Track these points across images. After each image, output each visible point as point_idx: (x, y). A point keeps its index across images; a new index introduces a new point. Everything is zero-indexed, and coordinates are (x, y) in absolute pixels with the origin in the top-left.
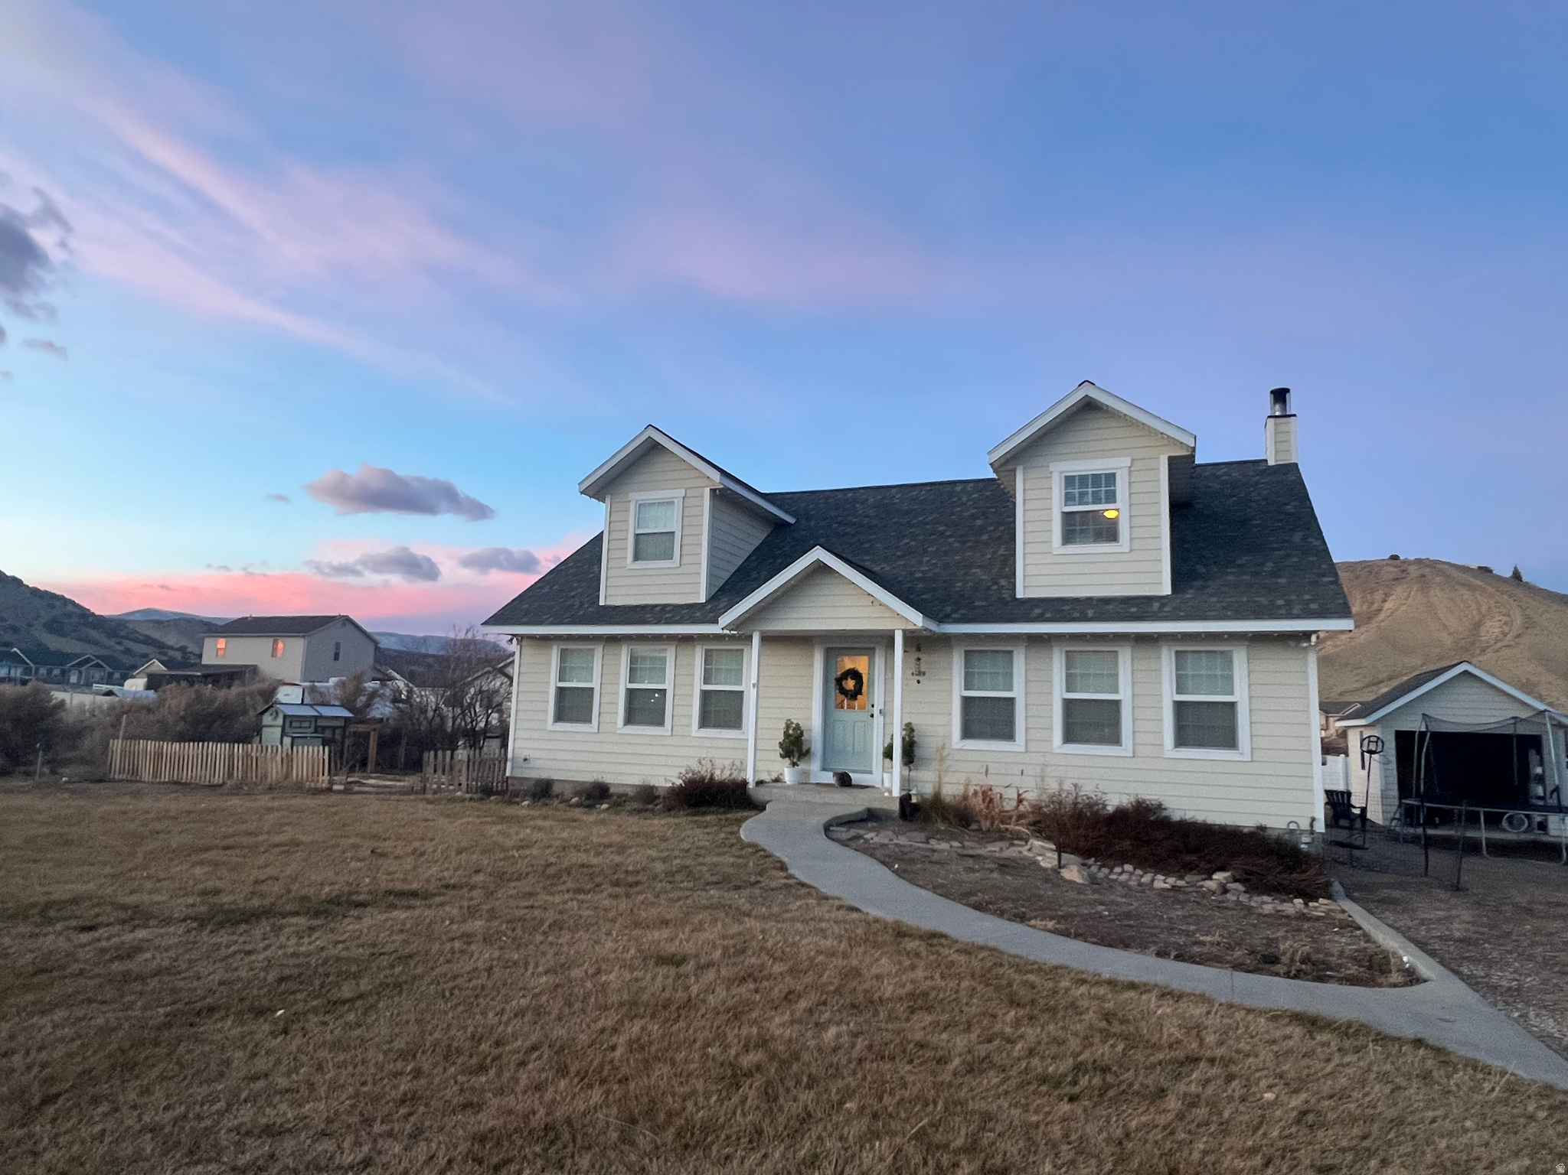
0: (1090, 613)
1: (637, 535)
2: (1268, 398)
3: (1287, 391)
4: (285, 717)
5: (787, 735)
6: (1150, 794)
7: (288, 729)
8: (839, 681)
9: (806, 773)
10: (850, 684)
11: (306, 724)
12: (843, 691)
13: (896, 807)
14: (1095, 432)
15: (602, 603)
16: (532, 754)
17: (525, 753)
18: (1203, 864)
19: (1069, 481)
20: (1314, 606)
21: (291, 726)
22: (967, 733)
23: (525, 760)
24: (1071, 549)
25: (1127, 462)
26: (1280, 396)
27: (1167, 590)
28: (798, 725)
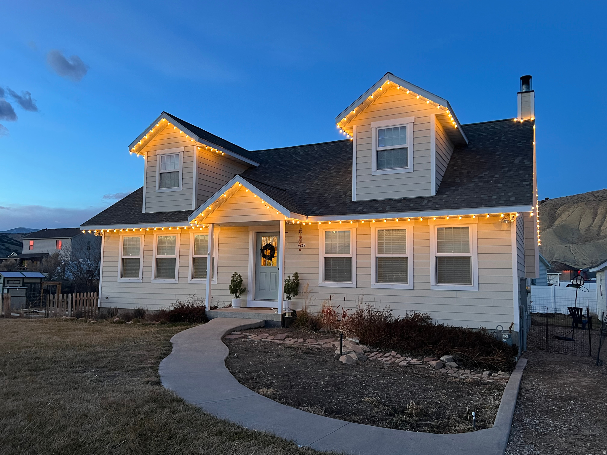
0: (388, 208)
1: (161, 174)
2: (519, 81)
3: (530, 77)
4: (5, 278)
5: (233, 281)
6: (422, 310)
7: (6, 285)
8: (262, 250)
9: (245, 302)
10: (268, 252)
11: (18, 282)
12: (264, 256)
13: (279, 319)
15: (143, 212)
16: (111, 295)
17: (106, 295)
18: (436, 351)
19: (381, 132)
21: (8, 283)
22: (327, 277)
23: (107, 298)
24: (381, 172)
25: (413, 120)
26: (526, 80)
27: (433, 193)
28: (240, 275)
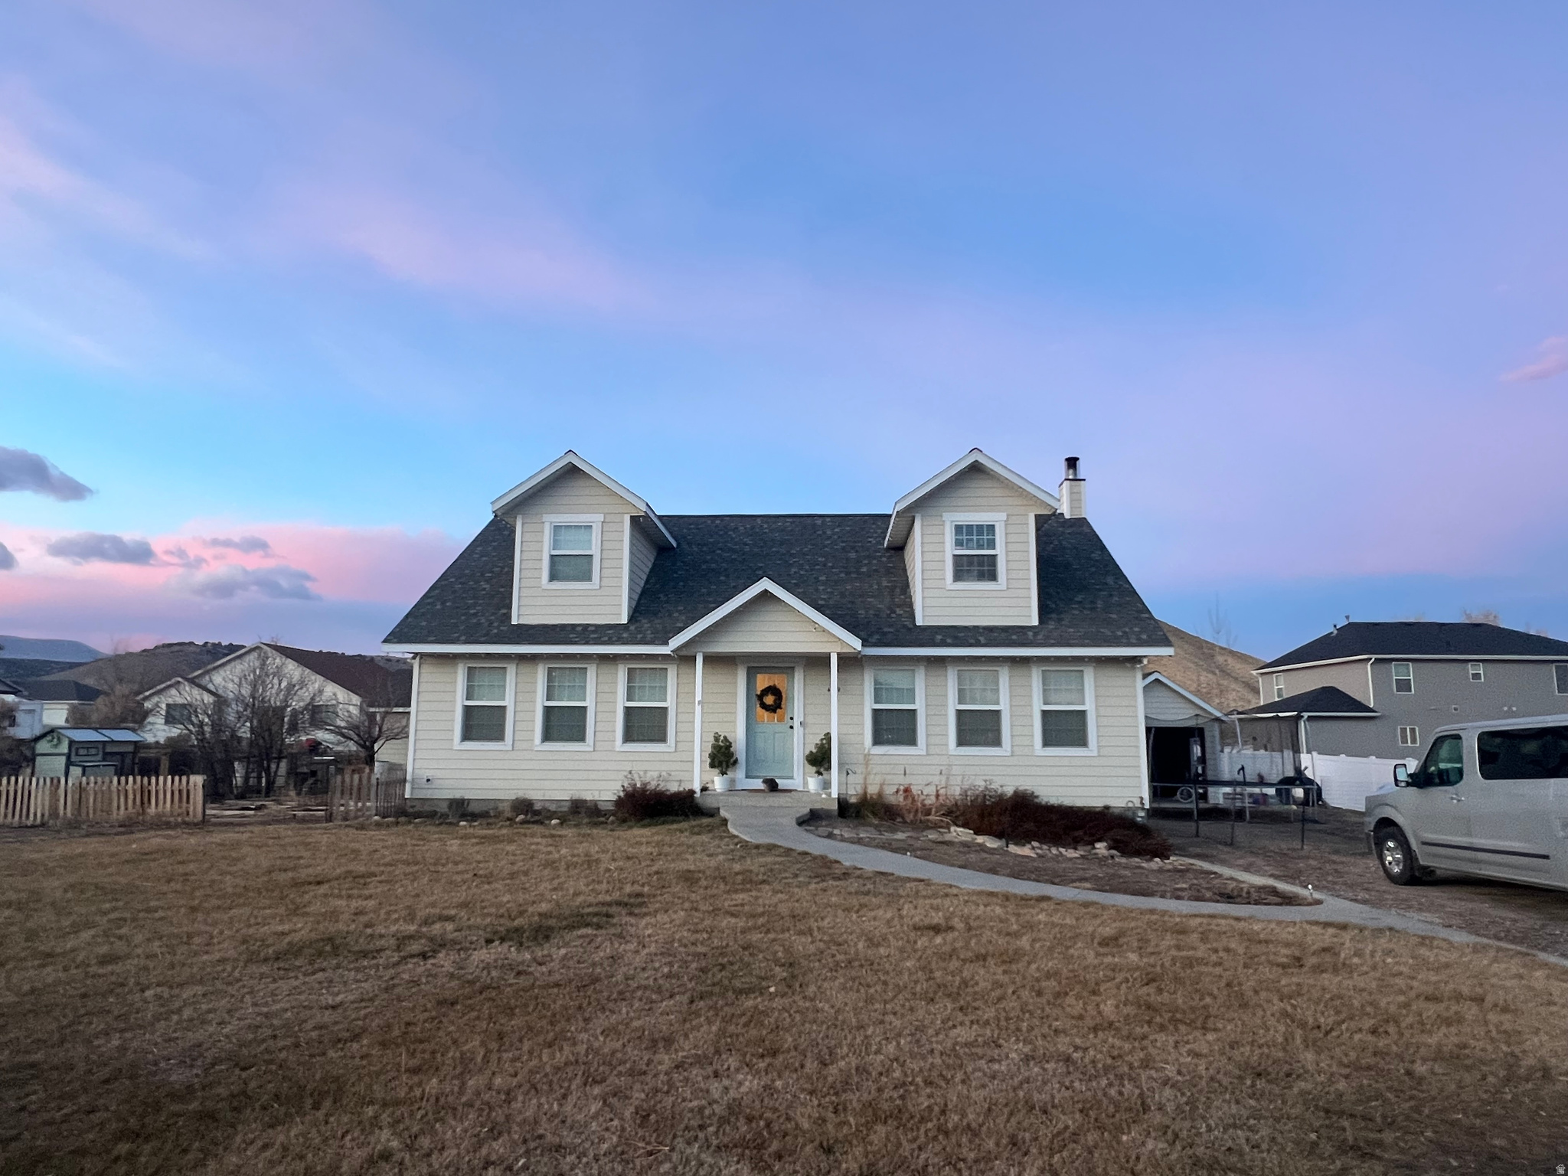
0: (982, 639)
1: (552, 556)
2: (1064, 465)
3: (1077, 459)
4: (72, 743)
5: (714, 747)
6: (1026, 784)
7: (74, 758)
8: (760, 697)
9: (733, 781)
10: (769, 700)
11: (93, 751)
12: (764, 706)
13: (835, 807)
14: (979, 489)
15: (514, 622)
16: (439, 774)
17: (429, 774)
18: (1086, 838)
19: (959, 529)
20: (1144, 637)
21: (77, 754)
22: (878, 740)
23: (428, 780)
24: (961, 585)
25: (1003, 516)
26: (1072, 463)
27: (1035, 622)
28: (725, 737)
